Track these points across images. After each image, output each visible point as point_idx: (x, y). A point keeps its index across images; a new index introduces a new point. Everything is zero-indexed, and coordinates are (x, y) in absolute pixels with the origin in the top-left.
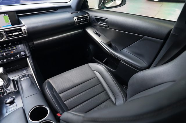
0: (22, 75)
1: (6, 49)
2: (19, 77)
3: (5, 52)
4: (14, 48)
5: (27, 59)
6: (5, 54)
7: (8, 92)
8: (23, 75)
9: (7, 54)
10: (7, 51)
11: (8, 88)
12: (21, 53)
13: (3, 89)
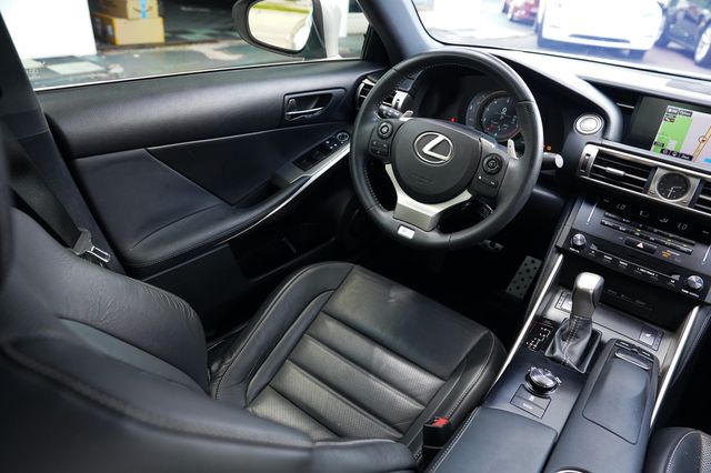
0: (633, 342)
1: (658, 233)
2: (619, 341)
3: (647, 239)
4: (684, 247)
5: (696, 309)
6: (640, 245)
7: (558, 353)
8: (633, 346)
9: (646, 248)
10: (656, 242)
11: (565, 344)
12: (693, 278)
13: (552, 336)
